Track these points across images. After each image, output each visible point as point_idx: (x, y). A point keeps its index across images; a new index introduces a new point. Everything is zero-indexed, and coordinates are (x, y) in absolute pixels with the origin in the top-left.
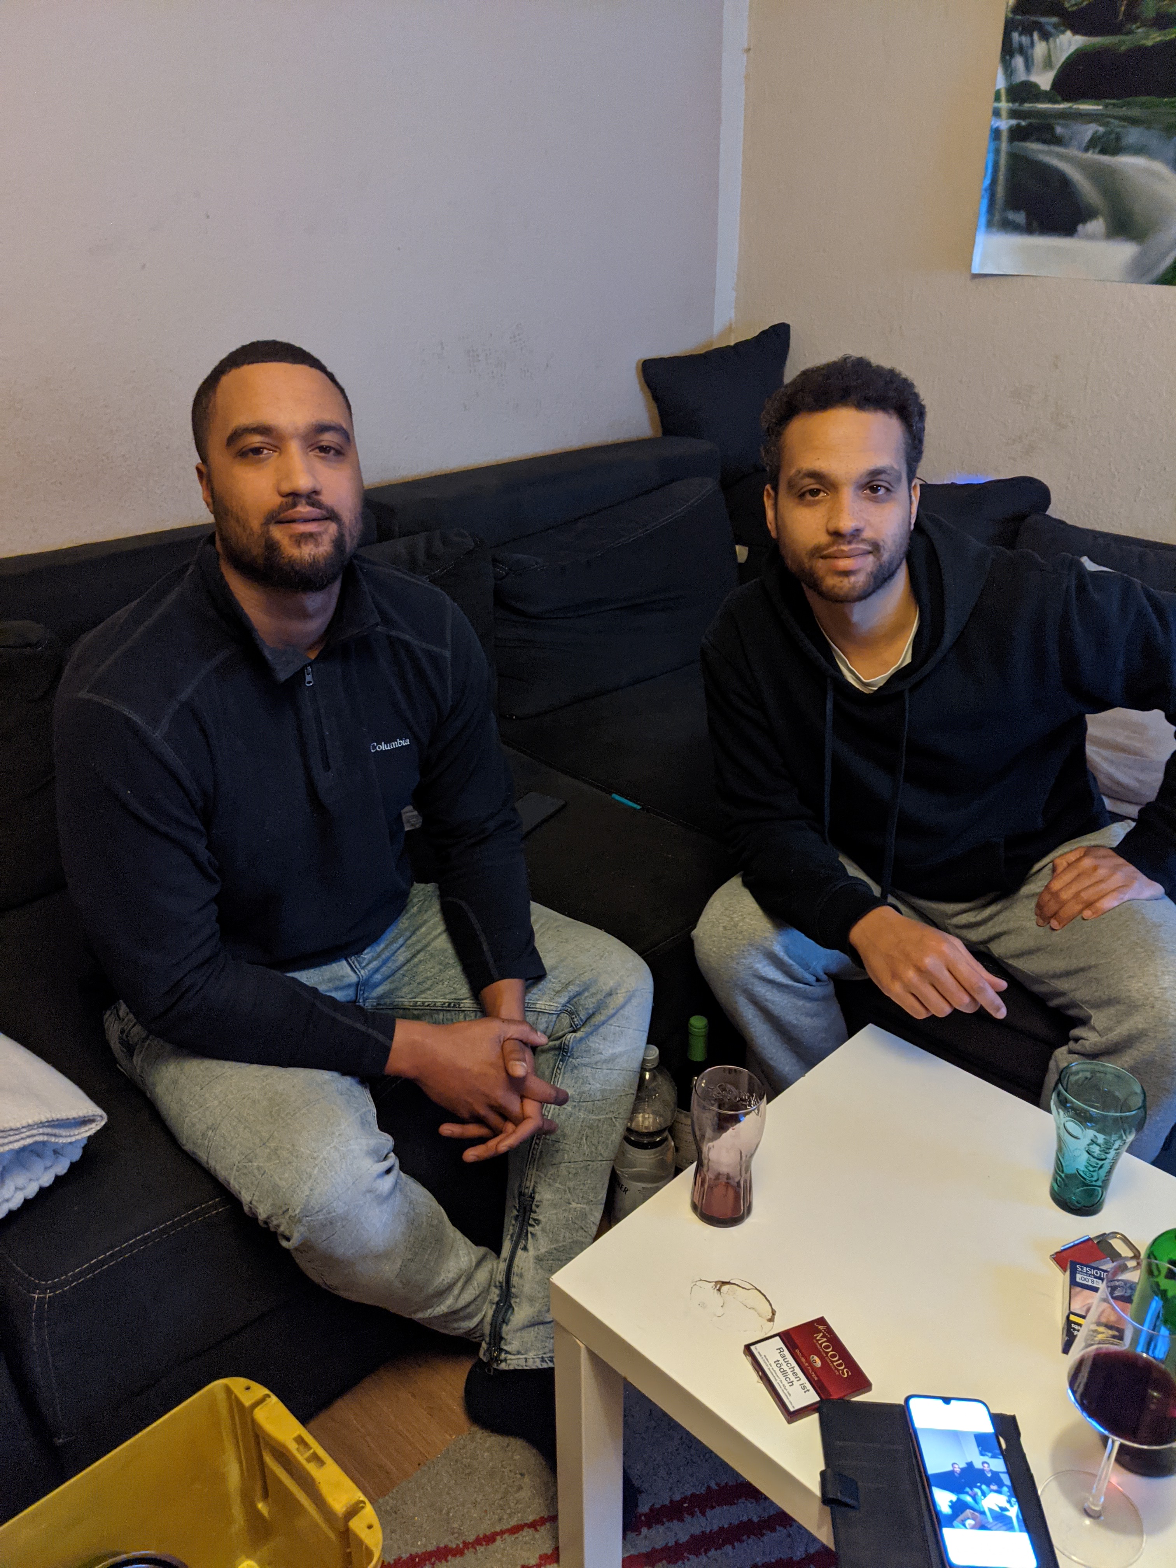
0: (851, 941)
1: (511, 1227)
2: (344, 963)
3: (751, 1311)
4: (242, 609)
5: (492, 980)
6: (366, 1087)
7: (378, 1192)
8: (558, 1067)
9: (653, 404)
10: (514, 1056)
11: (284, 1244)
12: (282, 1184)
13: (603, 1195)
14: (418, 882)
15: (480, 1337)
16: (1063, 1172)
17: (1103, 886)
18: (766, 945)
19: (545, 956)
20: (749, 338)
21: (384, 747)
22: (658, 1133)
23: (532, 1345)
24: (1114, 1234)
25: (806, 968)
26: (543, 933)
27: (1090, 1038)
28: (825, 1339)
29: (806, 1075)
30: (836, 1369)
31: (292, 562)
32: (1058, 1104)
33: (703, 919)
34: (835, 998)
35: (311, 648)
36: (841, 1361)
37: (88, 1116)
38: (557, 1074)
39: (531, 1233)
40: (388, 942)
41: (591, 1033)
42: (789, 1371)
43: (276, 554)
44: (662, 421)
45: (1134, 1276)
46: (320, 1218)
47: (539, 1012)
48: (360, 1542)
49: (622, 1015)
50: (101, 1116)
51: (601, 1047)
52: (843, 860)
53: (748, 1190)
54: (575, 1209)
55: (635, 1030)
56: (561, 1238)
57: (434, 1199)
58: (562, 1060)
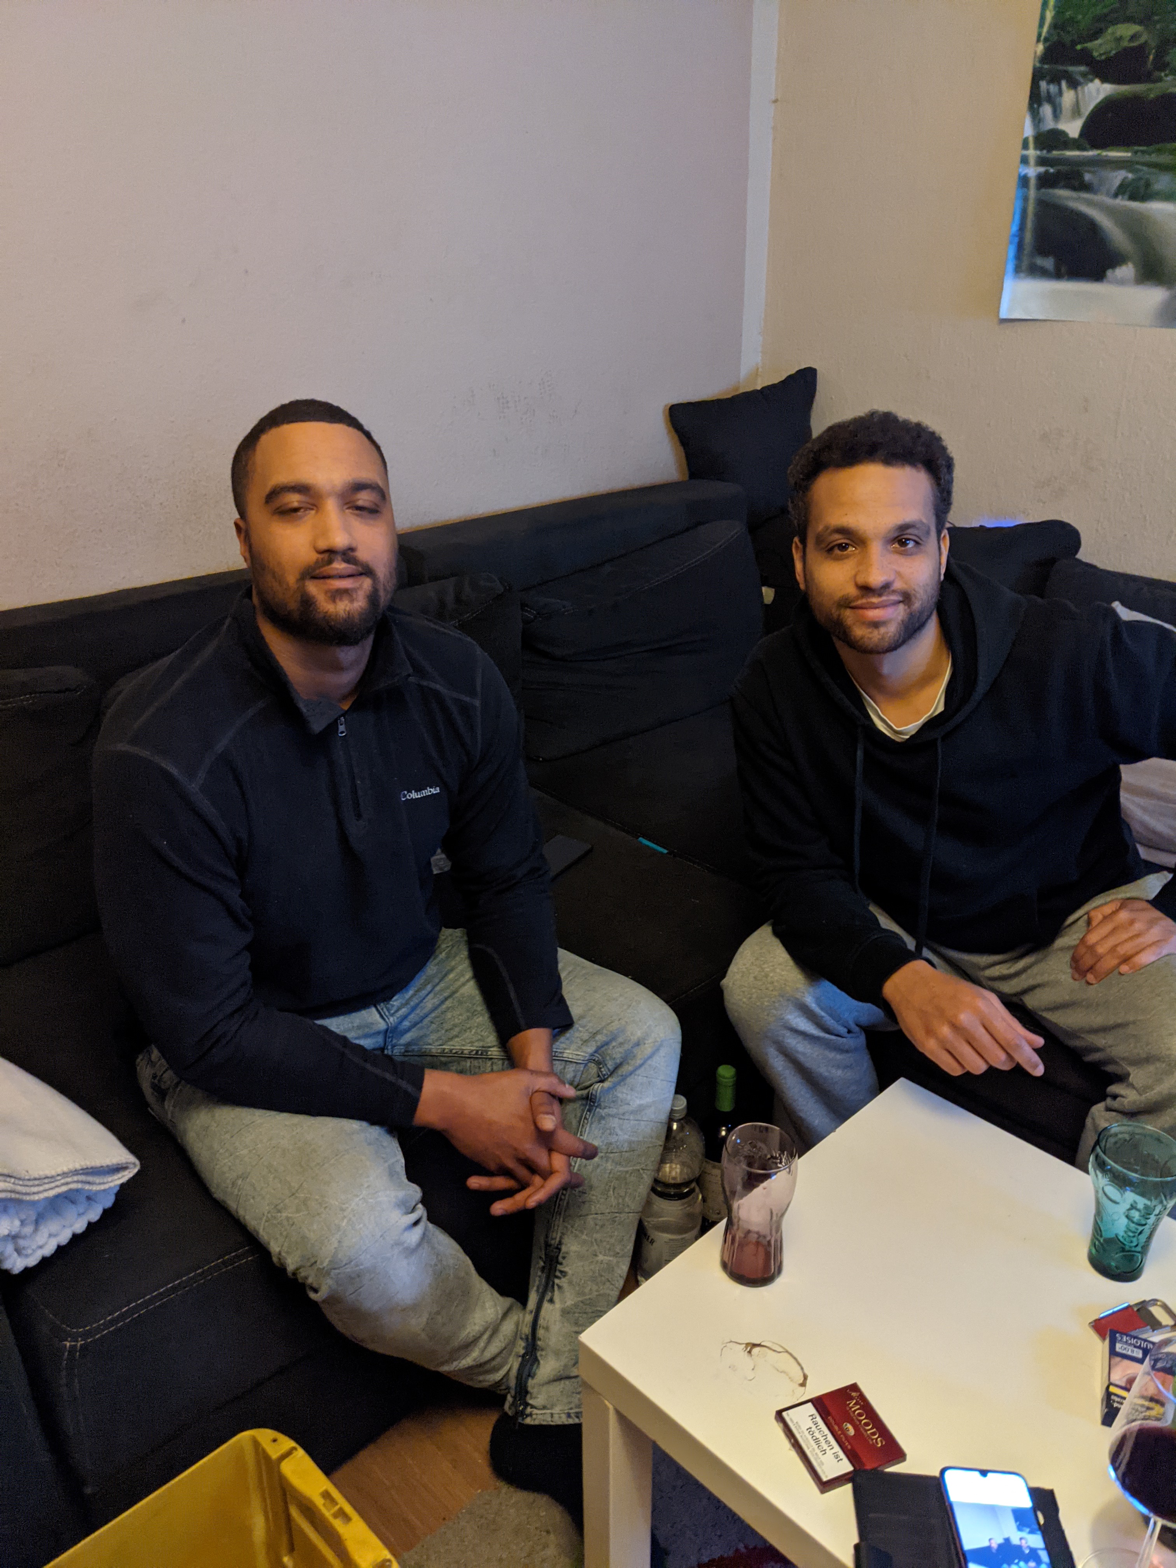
0: (884, 995)
1: (537, 1279)
2: (374, 1009)
3: (783, 1374)
4: (277, 662)
5: (520, 1030)
6: (394, 1137)
7: (405, 1245)
8: (585, 1118)
9: (681, 449)
10: (543, 1109)
11: (312, 1295)
12: (310, 1235)
13: (630, 1247)
14: (446, 927)
15: (505, 1389)
16: (1101, 1236)
17: (1140, 940)
18: (797, 996)
19: (573, 1005)
20: (776, 382)
21: (414, 795)
22: (686, 1184)
23: (558, 1400)
24: (1154, 1302)
25: (838, 1019)
26: (571, 980)
27: (1128, 1096)
28: (858, 1407)
29: (838, 1130)
30: (870, 1438)
31: (327, 618)
32: (1096, 1165)
33: (733, 969)
34: (867, 1051)
35: (345, 698)
36: (874, 1430)
37: (122, 1164)
38: (584, 1124)
39: (557, 1285)
40: (416, 989)
41: (619, 1083)
42: (822, 1439)
43: (311, 609)
44: (689, 465)
46: (348, 1270)
47: (567, 1061)
49: (650, 1065)
50: (134, 1164)
51: (629, 1097)
52: (873, 909)
53: (779, 1249)
54: (602, 1262)
55: (662, 1080)
56: (587, 1290)
57: (461, 1251)
58: (589, 1110)
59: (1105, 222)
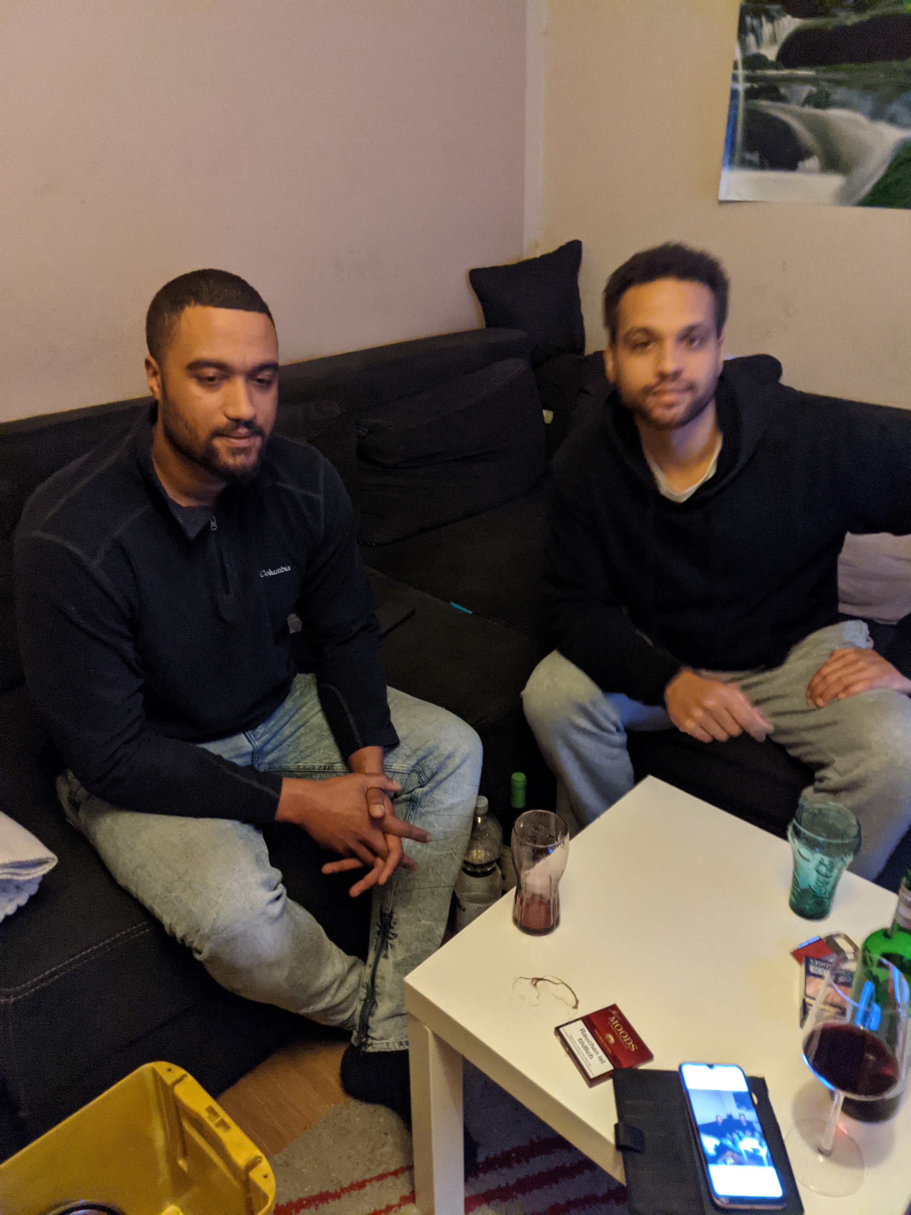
1: (375, 941)
2: (243, 736)
3: (560, 1000)
5: (358, 748)
6: (260, 832)
7: (270, 915)
8: (410, 815)
9: (478, 303)
10: (375, 801)
11: (198, 957)
12: (194, 909)
13: (446, 914)
14: (300, 673)
15: (352, 1027)
16: (798, 887)
20: (552, 252)
21: (270, 573)
22: (489, 864)
23: (392, 1032)
24: (838, 935)
27: (833, 777)
28: (617, 1022)
30: (626, 1044)
32: (794, 834)
33: (530, 683)
36: (629, 1038)
37: (43, 859)
39: (390, 944)
40: (276, 719)
41: (435, 787)
42: (590, 1047)
44: (485, 316)
45: (852, 966)
46: (224, 935)
47: (394, 772)
48: (258, 1189)
49: (458, 773)
50: (53, 859)
51: (443, 798)
53: (557, 907)
54: (424, 925)
55: (468, 784)
56: (413, 947)
57: (314, 920)
58: (413, 809)
59: (795, 124)
